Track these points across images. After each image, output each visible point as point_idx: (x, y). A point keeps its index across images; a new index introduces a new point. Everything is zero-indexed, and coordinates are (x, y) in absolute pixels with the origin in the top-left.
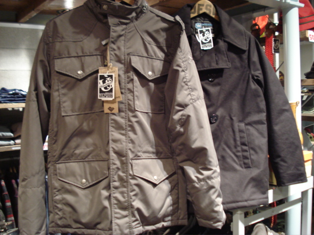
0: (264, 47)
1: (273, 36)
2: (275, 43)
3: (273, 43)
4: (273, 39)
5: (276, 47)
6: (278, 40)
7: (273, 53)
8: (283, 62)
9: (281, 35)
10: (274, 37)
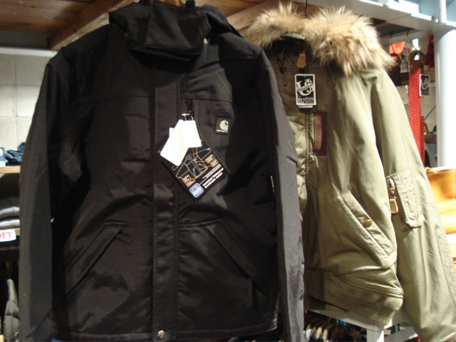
0: (406, 86)
1: (419, 71)
2: (423, 81)
3: (420, 80)
4: (420, 75)
5: (424, 87)
6: (427, 77)
7: (420, 95)
8: (435, 107)
9: (432, 69)
10: (421, 73)
